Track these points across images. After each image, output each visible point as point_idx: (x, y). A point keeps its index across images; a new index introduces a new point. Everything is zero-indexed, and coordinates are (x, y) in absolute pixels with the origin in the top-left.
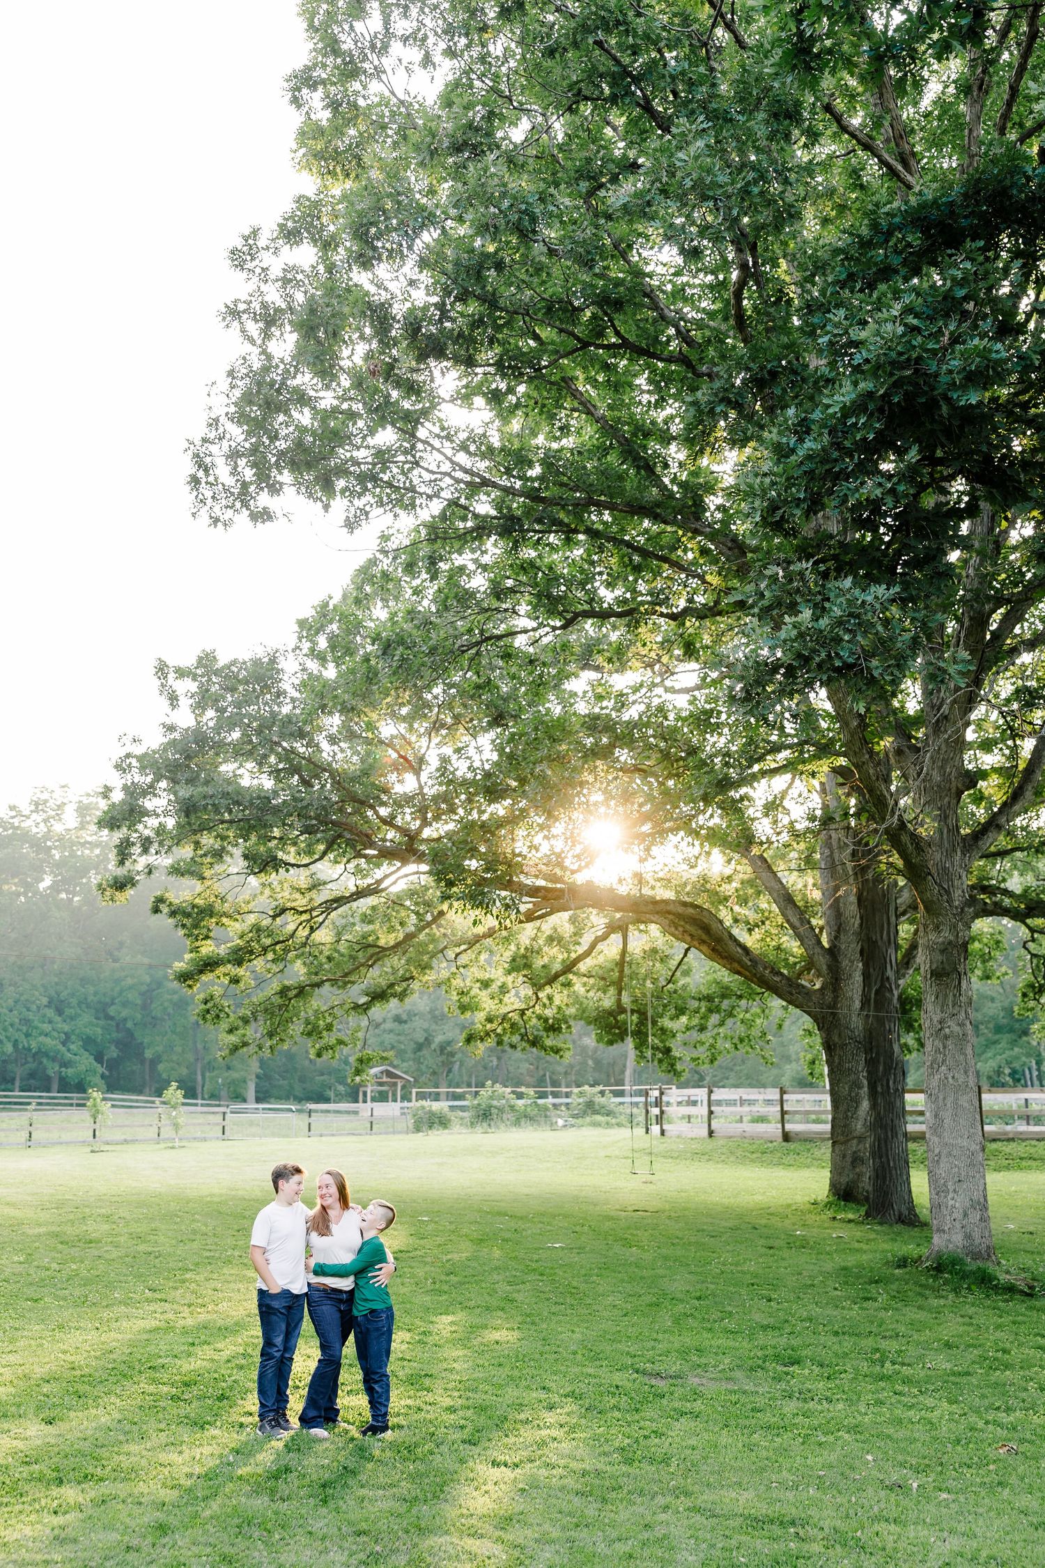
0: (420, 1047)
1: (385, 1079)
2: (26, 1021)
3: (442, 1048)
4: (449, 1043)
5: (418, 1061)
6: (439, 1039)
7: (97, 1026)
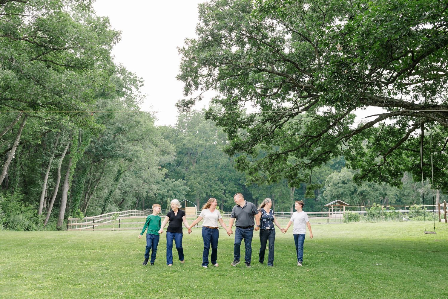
0: (353, 193)
1: (338, 205)
2: (210, 186)
3: (361, 193)
4: (364, 191)
7: (235, 187)
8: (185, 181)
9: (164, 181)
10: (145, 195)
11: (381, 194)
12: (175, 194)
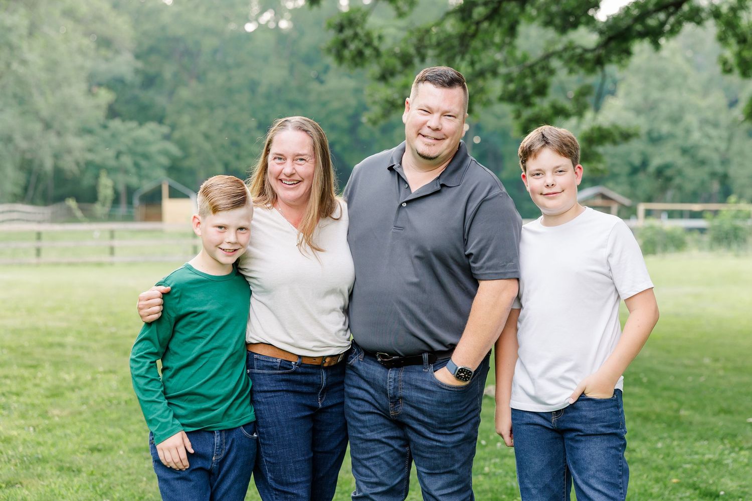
0: (635, 171)
1: (599, 202)
2: (235, 144)
3: (660, 172)
5: (632, 185)
6: (656, 162)
8: (165, 130)
9: (105, 127)
10: (48, 165)
11: (713, 175)
12: (137, 165)
